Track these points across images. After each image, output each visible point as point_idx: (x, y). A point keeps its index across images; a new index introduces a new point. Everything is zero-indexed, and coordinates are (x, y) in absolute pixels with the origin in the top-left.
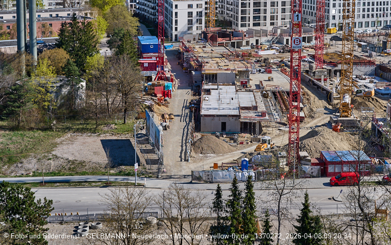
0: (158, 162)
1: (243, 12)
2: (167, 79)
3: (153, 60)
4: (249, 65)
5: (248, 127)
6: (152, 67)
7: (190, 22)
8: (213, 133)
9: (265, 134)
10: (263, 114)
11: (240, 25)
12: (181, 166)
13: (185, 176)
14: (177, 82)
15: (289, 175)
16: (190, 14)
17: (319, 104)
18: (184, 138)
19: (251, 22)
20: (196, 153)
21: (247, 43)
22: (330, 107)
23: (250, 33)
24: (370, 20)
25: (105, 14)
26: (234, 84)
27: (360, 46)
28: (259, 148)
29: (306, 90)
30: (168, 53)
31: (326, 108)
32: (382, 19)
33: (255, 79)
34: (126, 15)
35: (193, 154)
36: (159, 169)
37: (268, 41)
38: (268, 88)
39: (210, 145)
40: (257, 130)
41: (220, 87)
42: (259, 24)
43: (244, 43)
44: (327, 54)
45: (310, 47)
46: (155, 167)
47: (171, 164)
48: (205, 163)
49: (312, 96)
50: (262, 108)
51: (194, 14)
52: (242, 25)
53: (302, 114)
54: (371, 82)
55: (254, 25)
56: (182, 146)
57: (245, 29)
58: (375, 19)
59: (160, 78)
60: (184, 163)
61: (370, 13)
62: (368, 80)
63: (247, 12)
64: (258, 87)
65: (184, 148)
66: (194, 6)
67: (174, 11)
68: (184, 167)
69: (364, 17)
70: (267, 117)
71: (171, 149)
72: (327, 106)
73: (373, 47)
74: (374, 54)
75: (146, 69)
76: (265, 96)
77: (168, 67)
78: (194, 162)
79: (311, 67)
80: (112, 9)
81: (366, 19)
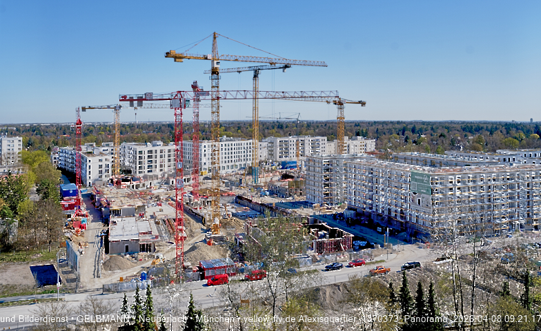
0: (77, 280)
1: (140, 163)
2: (83, 216)
3: (73, 202)
4: (145, 201)
5: (145, 248)
6: (71, 207)
7: (101, 172)
8: (119, 254)
9: (158, 251)
10: (157, 237)
11: (138, 173)
12: (94, 282)
13: (98, 290)
14: (91, 217)
15: (178, 281)
16: (101, 166)
17: (197, 226)
18: (97, 259)
19: (146, 170)
20: (106, 270)
21: (144, 185)
22: (205, 228)
23: (145, 177)
24: (230, 164)
25: (34, 169)
26: (134, 216)
27: (223, 182)
28: (154, 263)
29: (187, 216)
30: (83, 196)
31: (202, 229)
32: (238, 164)
33: (149, 211)
34: (51, 169)
35: (104, 271)
36: (77, 285)
37: (159, 183)
38: (159, 217)
39: (118, 263)
40: (152, 248)
41: (124, 219)
42: (151, 171)
43: (141, 185)
44: (201, 190)
45: (190, 186)
46: (73, 285)
47: (86, 281)
48: (113, 277)
49: (192, 221)
50: (155, 232)
51: (104, 166)
52: (140, 172)
53: (185, 235)
54: (233, 208)
55: (149, 171)
56: (95, 266)
57: (141, 175)
58: (233, 163)
59: (78, 215)
60: (96, 279)
61: (230, 159)
62: (230, 207)
63: (143, 163)
64: (152, 217)
65: (97, 267)
66: (104, 160)
67: (88, 164)
68: (97, 282)
69: (225, 162)
70: (159, 238)
71: (86, 269)
72: (203, 227)
73: (232, 183)
74: (234, 187)
75: (67, 209)
76: (157, 223)
77: (83, 207)
78: (105, 277)
79: (190, 200)
80: (39, 165)
81: (227, 164)
